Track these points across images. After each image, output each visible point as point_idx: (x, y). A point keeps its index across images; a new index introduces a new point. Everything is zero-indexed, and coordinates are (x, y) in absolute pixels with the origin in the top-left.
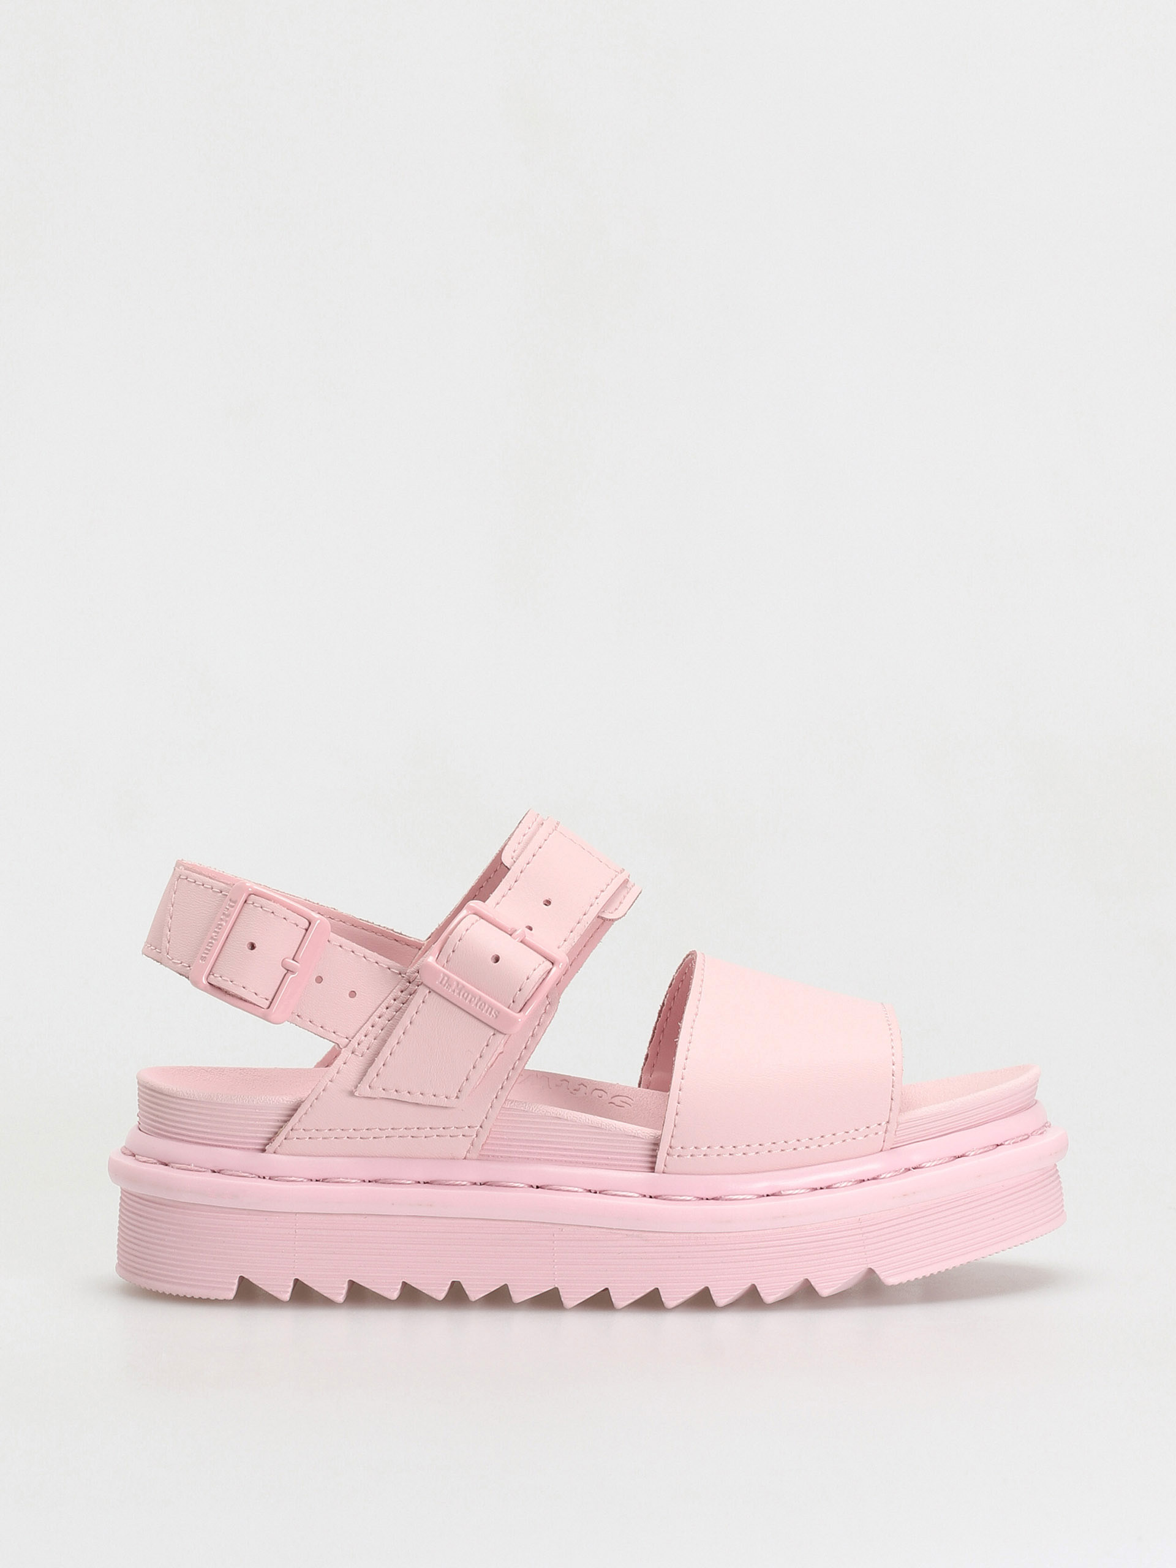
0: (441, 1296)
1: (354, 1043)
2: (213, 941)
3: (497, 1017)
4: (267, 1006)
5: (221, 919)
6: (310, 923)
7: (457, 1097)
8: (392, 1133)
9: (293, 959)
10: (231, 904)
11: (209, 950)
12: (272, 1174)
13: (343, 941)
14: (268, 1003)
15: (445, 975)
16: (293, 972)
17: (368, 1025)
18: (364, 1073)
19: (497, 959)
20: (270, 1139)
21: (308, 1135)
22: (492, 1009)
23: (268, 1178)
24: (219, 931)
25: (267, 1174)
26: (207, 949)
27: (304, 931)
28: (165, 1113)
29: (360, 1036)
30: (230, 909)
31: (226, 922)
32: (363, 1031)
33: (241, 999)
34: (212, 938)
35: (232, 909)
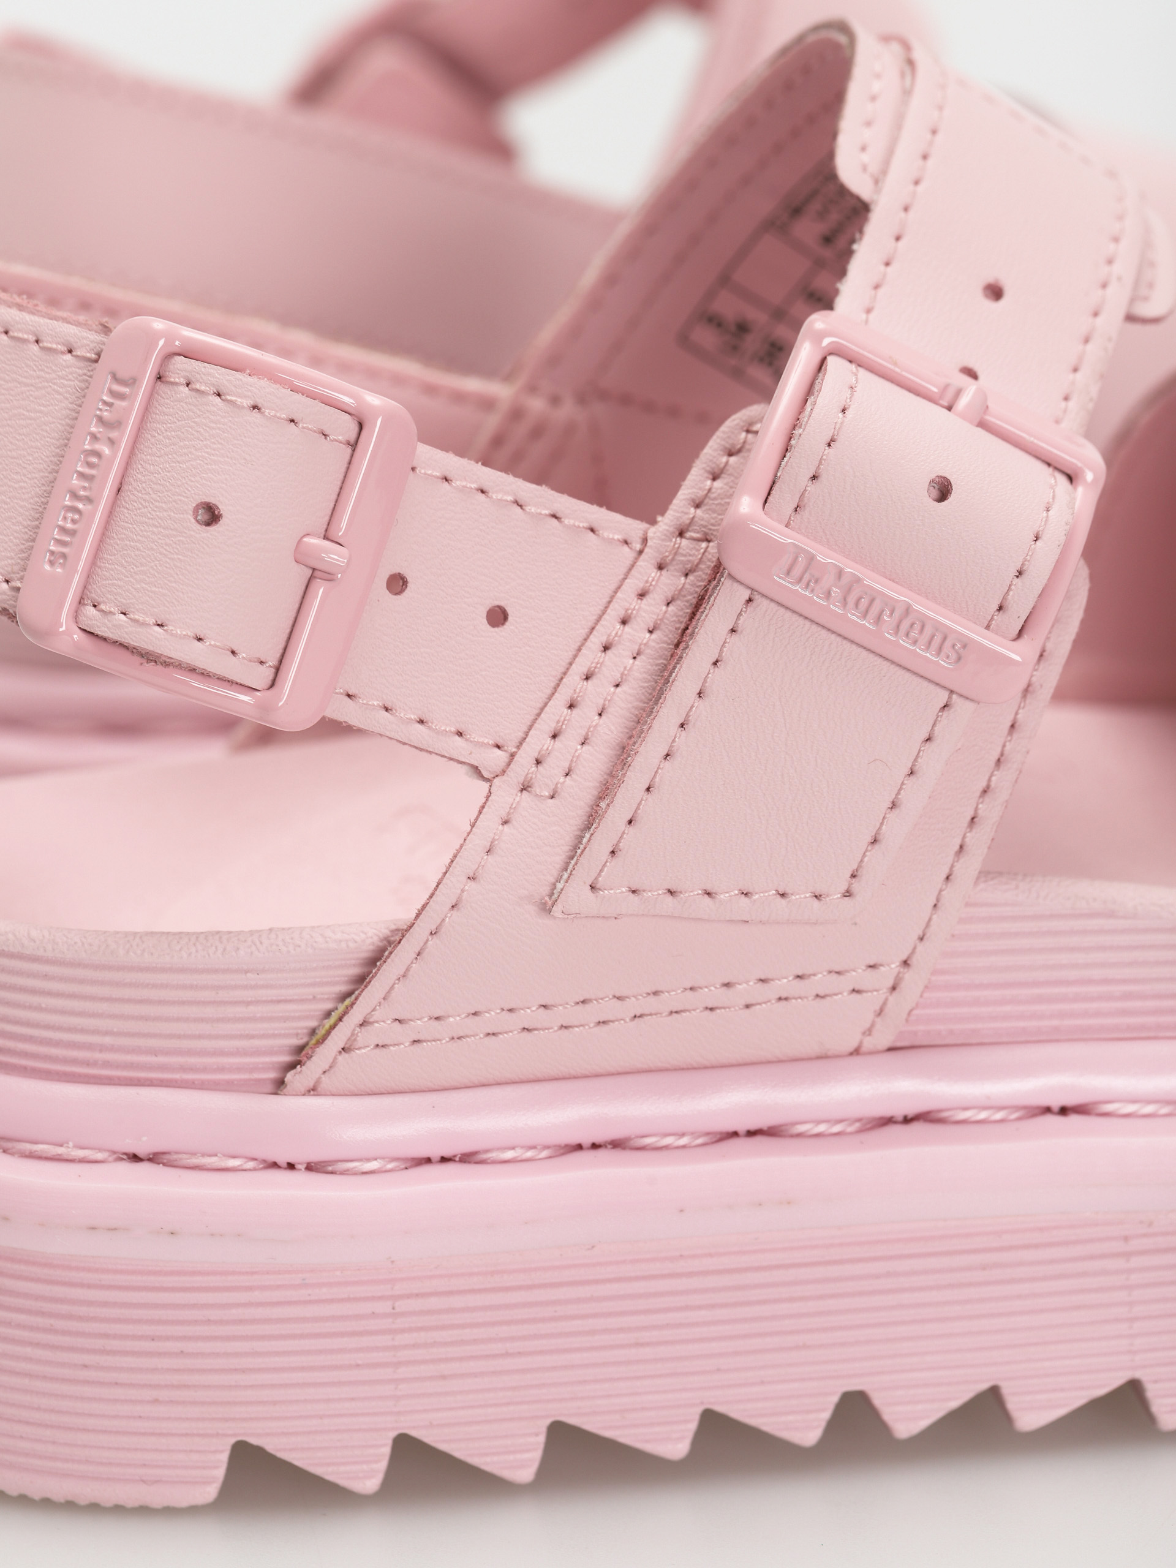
0: (809, 1435)
1: (525, 757)
2: (80, 506)
3: (959, 659)
4: (269, 682)
5: (94, 437)
6: (361, 426)
7: (848, 894)
8: (652, 1004)
9: (326, 538)
10: (117, 388)
11: (72, 533)
12: (314, 1157)
13: (450, 462)
14: (267, 673)
15: (799, 550)
16: (329, 577)
17: (557, 708)
18: (576, 850)
19: (943, 491)
20: (300, 1049)
21: (405, 1034)
22: (945, 638)
23: (302, 1167)
24: (93, 472)
25: (299, 1156)
26: (63, 530)
27: (349, 450)
28: (39, 1009)
29: (538, 741)
30: (118, 403)
31: (112, 442)
32: (546, 724)
33: (193, 670)
34: (75, 496)
35: (124, 404)
